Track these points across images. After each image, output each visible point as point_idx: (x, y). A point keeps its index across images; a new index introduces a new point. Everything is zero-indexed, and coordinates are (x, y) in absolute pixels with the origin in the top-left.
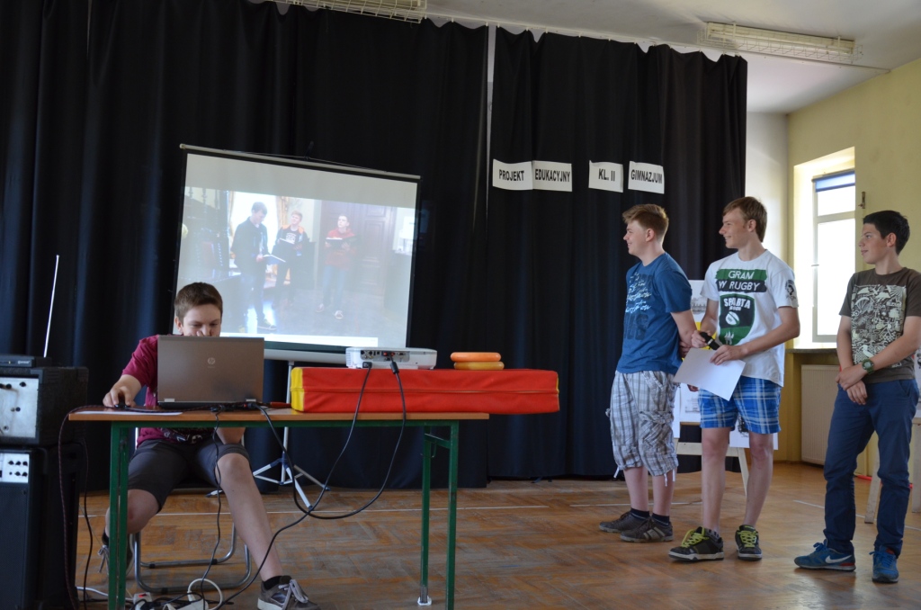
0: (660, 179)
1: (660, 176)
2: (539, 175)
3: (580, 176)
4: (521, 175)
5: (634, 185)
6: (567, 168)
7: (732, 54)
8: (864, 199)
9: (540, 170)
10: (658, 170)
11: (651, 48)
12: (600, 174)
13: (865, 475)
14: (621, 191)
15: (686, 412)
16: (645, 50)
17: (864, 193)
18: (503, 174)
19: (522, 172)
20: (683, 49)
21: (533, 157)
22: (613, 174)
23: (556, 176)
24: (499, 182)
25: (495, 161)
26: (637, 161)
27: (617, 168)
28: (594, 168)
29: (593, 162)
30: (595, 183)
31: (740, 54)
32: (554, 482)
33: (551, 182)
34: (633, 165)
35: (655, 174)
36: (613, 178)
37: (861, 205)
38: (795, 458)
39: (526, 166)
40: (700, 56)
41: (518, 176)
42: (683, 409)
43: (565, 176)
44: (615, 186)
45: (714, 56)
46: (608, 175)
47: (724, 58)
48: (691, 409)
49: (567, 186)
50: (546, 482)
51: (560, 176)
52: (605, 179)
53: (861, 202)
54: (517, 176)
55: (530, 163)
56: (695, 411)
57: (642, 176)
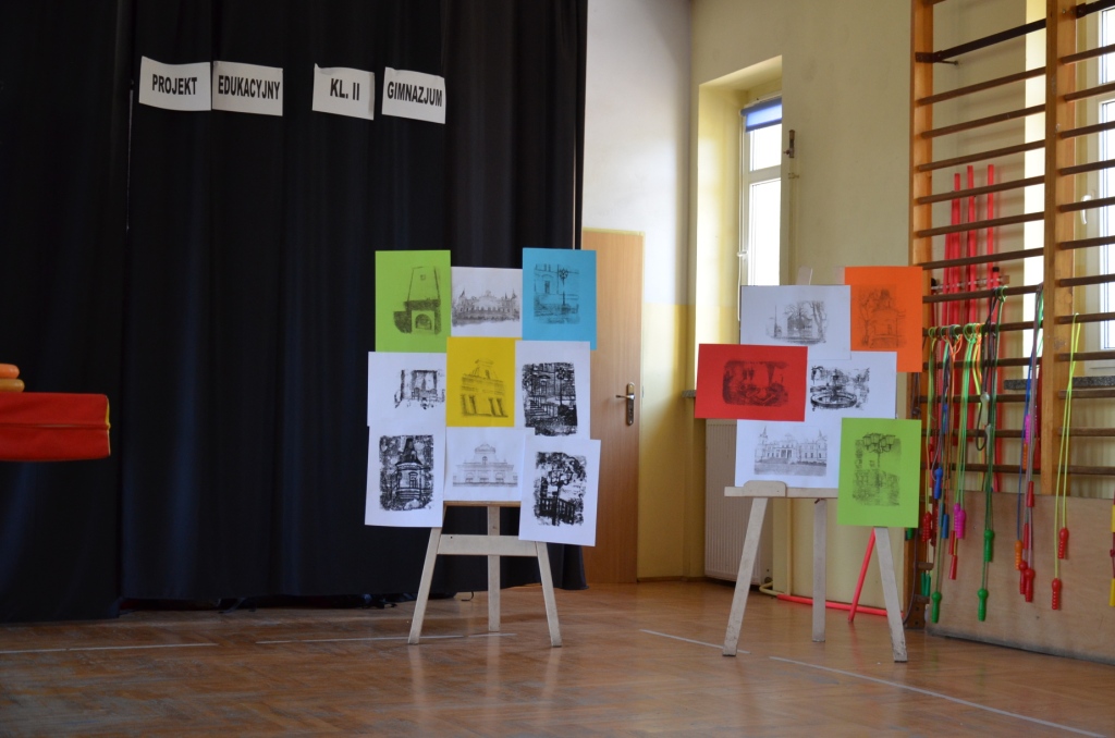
0: (439, 100)
1: (438, 94)
2: (226, 85)
3: (298, 90)
4: (191, 84)
5: (393, 107)
6: (275, 75)
8: (792, 142)
9: (227, 78)
10: (437, 83)
12: (333, 87)
13: (788, 593)
14: (371, 117)
15: (455, 484)
17: (792, 133)
18: (159, 82)
19: (194, 80)
21: (213, 55)
22: (356, 88)
23: (255, 88)
24: (149, 96)
25: (144, 59)
26: (398, 67)
27: (365, 78)
28: (322, 77)
29: (321, 66)
30: (323, 101)
32: (259, 611)
33: (245, 98)
34: (391, 75)
35: (429, 91)
36: (356, 95)
37: (788, 152)
38: (693, 573)
39: (200, 70)
41: (187, 86)
42: (450, 480)
43: (270, 90)
44: (362, 109)
46: (348, 89)
48: (463, 480)
49: (274, 107)
50: (246, 612)
51: (262, 89)
52: (342, 96)
53: (788, 147)
54: (184, 86)
55: (207, 65)
56: (470, 482)
57: (405, 92)
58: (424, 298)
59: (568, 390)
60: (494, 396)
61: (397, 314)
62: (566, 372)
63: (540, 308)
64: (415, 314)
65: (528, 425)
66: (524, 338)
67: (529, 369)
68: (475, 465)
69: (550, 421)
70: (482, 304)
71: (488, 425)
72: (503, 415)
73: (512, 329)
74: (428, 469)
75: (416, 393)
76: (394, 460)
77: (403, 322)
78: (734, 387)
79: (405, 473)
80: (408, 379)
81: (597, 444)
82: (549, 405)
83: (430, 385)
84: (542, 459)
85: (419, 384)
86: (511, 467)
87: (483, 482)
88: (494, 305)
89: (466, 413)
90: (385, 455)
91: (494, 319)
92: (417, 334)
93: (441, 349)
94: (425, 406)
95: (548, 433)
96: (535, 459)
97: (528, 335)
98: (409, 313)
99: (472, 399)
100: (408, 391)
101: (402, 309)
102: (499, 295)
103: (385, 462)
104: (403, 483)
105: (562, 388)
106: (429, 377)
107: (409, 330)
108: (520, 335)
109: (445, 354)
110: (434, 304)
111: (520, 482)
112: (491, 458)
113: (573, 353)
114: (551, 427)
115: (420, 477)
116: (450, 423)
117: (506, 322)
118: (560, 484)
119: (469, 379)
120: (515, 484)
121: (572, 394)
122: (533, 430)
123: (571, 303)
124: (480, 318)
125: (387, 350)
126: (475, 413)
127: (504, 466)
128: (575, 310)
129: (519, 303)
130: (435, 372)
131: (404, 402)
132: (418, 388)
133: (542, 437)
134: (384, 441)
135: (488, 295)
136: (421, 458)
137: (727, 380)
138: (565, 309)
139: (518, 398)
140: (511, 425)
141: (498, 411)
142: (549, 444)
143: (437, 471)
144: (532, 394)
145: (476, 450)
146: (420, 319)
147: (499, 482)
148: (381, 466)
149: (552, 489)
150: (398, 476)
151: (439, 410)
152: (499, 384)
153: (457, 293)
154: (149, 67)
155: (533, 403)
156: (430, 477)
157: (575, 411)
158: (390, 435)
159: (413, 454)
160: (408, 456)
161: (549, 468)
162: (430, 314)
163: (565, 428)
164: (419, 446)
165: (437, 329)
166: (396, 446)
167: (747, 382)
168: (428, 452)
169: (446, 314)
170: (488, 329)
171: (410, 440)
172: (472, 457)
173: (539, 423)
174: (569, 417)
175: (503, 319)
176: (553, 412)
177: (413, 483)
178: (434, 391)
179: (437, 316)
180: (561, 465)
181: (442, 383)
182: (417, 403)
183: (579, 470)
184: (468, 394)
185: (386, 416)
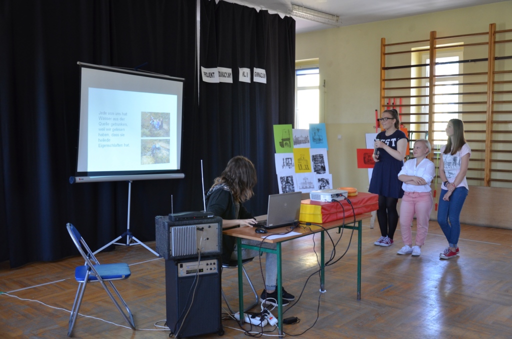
1: (265, 75)
2: (220, 74)
3: (236, 75)
5: (256, 79)
6: (229, 71)
7: (288, 16)
8: (325, 83)
9: (220, 72)
10: (262, 71)
11: (260, 11)
12: (243, 74)
14: (249, 82)
15: (300, 189)
16: (258, 11)
17: (325, 80)
18: (205, 74)
19: (214, 73)
20: (271, 12)
22: (247, 73)
24: (205, 79)
25: (202, 67)
26: (257, 67)
27: (249, 71)
28: (241, 71)
29: (240, 68)
30: (241, 78)
31: (292, 16)
33: (224, 78)
34: (256, 70)
35: (263, 74)
39: (216, 70)
40: (277, 15)
41: (212, 75)
43: (229, 76)
44: (247, 80)
45: (282, 16)
46: (246, 75)
47: (286, 17)
48: (301, 187)
49: (230, 80)
51: (227, 75)
53: (323, 84)
54: (211, 75)
56: (303, 188)
57: (259, 75)
58: (286, 138)
59: (322, 162)
60: (306, 164)
61: (280, 143)
62: (321, 156)
63: (314, 140)
64: (284, 142)
65: (315, 171)
66: (311, 148)
67: (313, 156)
68: (304, 183)
69: (319, 170)
70: (300, 139)
71: (305, 172)
72: (308, 169)
73: (308, 145)
74: (293, 185)
75: (287, 164)
76: (284, 183)
77: (282, 145)
78: (366, 159)
79: (287, 187)
80: (285, 160)
81: (331, 175)
82: (319, 166)
83: (290, 162)
84: (319, 180)
85: (287, 162)
86: (312, 183)
87: (306, 188)
88: (303, 139)
89: (300, 169)
90: (282, 182)
91: (303, 143)
92: (286, 148)
93: (292, 152)
94: (290, 168)
95: (319, 173)
96: (317, 180)
97: (312, 147)
98: (283, 142)
99: (301, 165)
100: (285, 164)
101: (281, 141)
102: (304, 136)
103: (282, 184)
104: (287, 189)
105: (321, 161)
106: (290, 160)
107: (284, 147)
108: (310, 147)
109: (293, 154)
110: (289, 139)
111: (315, 187)
112: (307, 181)
113: (323, 151)
114: (320, 172)
115: (291, 187)
116: (296, 172)
117: (307, 144)
118: (324, 187)
119: (299, 160)
120: (313, 188)
121: (324, 163)
122: (316, 173)
123: (321, 138)
124: (300, 143)
125: (279, 153)
126: (302, 169)
127: (310, 183)
128: (322, 140)
129: (309, 138)
130: (291, 158)
131: (285, 167)
132: (287, 163)
133: (318, 174)
134: (281, 178)
135: (301, 136)
136: (291, 182)
137: (364, 158)
138: (320, 140)
139: (312, 164)
140: (311, 172)
141: (307, 168)
142: (321, 176)
143: (295, 185)
144: (315, 163)
145: (304, 179)
146: (286, 143)
147: (310, 188)
148: (281, 185)
149: (322, 188)
150: (285, 188)
151: (293, 168)
152: (306, 161)
153: (294, 136)
154: (204, 70)
155: (315, 166)
156: (293, 187)
157: (324, 168)
158: (282, 176)
159: (288, 181)
160: (287, 182)
161: (321, 182)
162: (288, 142)
163: (323, 172)
164: (290, 179)
165: (290, 146)
166: (284, 179)
167: (369, 158)
168: (292, 180)
169: (292, 143)
170: (302, 146)
171: (287, 177)
172: (303, 181)
173: (317, 171)
174: (324, 169)
175: (306, 143)
176: (320, 167)
177: (290, 189)
178: (291, 164)
179: (290, 142)
180: (324, 182)
181: (293, 161)
182: (288, 167)
183: (328, 182)
184: (300, 164)
185: (281, 171)
